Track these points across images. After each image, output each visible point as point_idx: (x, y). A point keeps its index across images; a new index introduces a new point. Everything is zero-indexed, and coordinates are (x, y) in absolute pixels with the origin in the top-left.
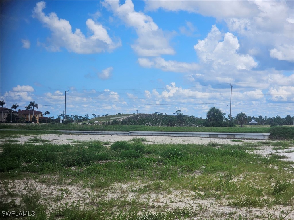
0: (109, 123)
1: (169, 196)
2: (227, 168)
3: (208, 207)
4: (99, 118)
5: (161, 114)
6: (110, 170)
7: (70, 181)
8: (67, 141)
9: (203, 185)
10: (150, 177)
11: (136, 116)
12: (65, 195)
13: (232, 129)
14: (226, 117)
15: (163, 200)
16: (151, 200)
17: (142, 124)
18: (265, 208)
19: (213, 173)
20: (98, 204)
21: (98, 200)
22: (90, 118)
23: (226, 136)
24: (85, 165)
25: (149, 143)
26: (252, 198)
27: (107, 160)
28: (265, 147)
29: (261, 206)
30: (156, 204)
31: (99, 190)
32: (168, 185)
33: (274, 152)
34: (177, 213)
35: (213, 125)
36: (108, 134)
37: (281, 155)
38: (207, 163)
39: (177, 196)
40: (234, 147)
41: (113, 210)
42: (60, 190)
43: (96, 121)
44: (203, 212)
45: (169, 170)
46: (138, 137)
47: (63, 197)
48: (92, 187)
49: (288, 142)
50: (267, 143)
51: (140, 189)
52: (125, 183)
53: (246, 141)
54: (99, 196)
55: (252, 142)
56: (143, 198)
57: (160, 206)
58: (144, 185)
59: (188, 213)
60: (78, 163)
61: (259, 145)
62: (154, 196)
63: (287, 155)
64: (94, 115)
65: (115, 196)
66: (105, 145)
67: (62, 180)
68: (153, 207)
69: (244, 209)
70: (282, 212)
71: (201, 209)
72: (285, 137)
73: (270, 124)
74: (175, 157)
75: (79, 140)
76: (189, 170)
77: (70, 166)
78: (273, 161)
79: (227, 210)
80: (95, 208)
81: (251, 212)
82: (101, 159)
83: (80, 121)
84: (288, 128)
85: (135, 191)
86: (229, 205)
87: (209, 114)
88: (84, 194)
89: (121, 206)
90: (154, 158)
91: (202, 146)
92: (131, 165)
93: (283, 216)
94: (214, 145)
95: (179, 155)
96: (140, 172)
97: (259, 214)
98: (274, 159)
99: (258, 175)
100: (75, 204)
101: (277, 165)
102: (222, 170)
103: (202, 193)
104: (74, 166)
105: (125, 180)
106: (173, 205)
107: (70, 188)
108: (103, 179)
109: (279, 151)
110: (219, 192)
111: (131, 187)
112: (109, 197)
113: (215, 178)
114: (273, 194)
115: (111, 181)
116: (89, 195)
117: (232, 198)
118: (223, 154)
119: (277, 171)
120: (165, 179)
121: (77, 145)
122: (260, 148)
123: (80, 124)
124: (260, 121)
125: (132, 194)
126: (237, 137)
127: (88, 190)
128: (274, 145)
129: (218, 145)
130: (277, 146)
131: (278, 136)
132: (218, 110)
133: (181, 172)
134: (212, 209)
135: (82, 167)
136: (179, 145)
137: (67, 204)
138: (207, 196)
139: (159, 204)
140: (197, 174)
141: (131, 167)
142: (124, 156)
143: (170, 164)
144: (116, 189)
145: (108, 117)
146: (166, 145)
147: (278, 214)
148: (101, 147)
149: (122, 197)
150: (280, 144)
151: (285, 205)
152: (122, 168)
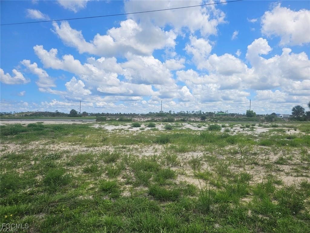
0: (23, 116)
1: (59, 146)
2: (82, 133)
3: (77, 148)
4: (17, 114)
5: (49, 112)
6: (29, 136)
7: (8, 142)
8: (3, 124)
9: (74, 140)
10: (49, 138)
11: (36, 113)
12: (7, 148)
13: (81, 118)
14: (78, 113)
15: (57, 147)
16: (51, 148)
17: (39, 116)
18: (100, 147)
19: (77, 135)
20: (25, 151)
21: (25, 150)
22: (12, 113)
23: (78, 121)
24: (15, 134)
25: (45, 124)
26: (94, 144)
27: (26, 132)
28: (96, 124)
29: (98, 147)
30: (54, 149)
31: (25, 145)
32: (58, 141)
33: (100, 126)
34: (64, 152)
35: (73, 116)
36: (23, 120)
37: (103, 127)
38: (74, 131)
39: (62, 145)
40: (84, 125)
41: (33, 153)
42: (3, 146)
43: (16, 115)
44: (75, 151)
45: (57, 135)
46: (40, 122)
47: (5, 149)
48: (20, 144)
49: (104, 122)
50: (96, 123)
51: (45, 143)
52: (37, 141)
53: (88, 122)
54: (25, 148)
55: (91, 123)
56: (47, 147)
57: (55, 150)
58: (46, 142)
59: (69, 151)
60: (11, 134)
61: (93, 124)
62: (52, 146)
63: (105, 127)
64: (14, 112)
65: (33, 147)
66: (23, 125)
67: (3, 142)
68: (52, 150)
69: (91, 148)
70: (106, 148)
71: (74, 149)
72: (102, 121)
73: (96, 116)
74: (59, 129)
75: (9, 123)
76: (66, 135)
77: (7, 135)
78: (100, 130)
79: (85, 149)
80: (24, 153)
81: (94, 149)
82: (23, 131)
83: (7, 115)
84: (103, 117)
85: (43, 144)
86: (85, 147)
87: (71, 112)
88: (17, 147)
89: (37, 151)
90: (49, 130)
91: (70, 125)
92: (39, 133)
93: (107, 149)
94: (75, 124)
95: (61, 129)
96: (43, 136)
97: (98, 150)
98: (100, 129)
99: (95, 135)
100: (13, 152)
101: (102, 131)
102: (80, 134)
103: (74, 143)
104: (9, 135)
105: (37, 140)
106: (62, 149)
107: (9, 145)
108: (26, 140)
109: (101, 126)
110: (81, 142)
111: (40, 143)
112: (30, 148)
113: (78, 137)
114: (102, 142)
115: (30, 141)
116: (20, 148)
117: (86, 144)
118: (80, 128)
119: (102, 133)
120: (56, 138)
121: (8, 126)
122: (94, 125)
123: (7, 116)
124: (92, 115)
125: (41, 146)
126: (83, 121)
127: (18, 145)
128: (99, 124)
129: (76, 124)
130: (100, 124)
131: (99, 120)
132: (75, 110)
133: (63, 135)
134: (78, 149)
135: (13, 135)
136: (59, 124)
137: (9, 152)
138: (76, 144)
139: (55, 149)
140: (70, 136)
141: (39, 134)
142: (35, 130)
143: (57, 132)
144: (33, 144)
145: (23, 113)
146: (54, 124)
147: (105, 149)
148: (22, 126)
149: (36, 147)
150: (102, 123)
151: (107, 145)
152: (35, 135)
